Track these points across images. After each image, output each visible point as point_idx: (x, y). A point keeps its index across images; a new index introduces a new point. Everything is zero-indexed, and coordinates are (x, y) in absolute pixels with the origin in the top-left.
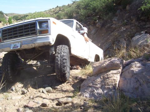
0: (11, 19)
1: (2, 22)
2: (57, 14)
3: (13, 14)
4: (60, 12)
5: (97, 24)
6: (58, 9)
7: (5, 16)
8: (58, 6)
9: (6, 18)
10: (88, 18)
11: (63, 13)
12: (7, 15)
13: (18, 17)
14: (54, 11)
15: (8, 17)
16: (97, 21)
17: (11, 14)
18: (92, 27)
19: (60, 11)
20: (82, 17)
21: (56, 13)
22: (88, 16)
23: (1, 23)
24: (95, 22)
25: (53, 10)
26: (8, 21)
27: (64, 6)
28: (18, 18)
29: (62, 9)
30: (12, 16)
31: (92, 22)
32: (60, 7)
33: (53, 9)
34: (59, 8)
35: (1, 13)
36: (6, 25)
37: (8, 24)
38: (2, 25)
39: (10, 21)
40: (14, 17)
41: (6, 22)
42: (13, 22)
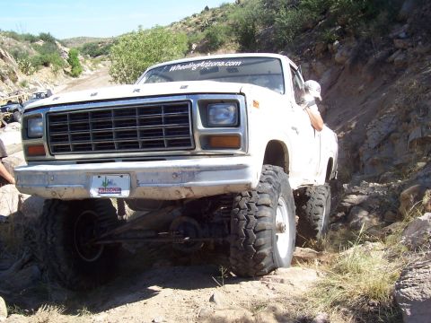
0: (77, 54)
1: (51, 65)
2: (206, 31)
3: (84, 39)
4: (215, 24)
5: (334, 52)
6: (208, 16)
7: (60, 46)
8: (207, 8)
9: (61, 53)
10: (302, 36)
11: (225, 25)
12: (64, 43)
13: (98, 47)
14: (197, 23)
15: (67, 50)
17: (78, 40)
18: (319, 63)
19: (214, 20)
21: (202, 29)
22: (305, 30)
23: (49, 69)
24: (329, 46)
25: (195, 19)
26: (68, 61)
27: (224, 6)
28: (98, 51)
29: (220, 15)
30: (82, 46)
32: (213, 10)
33: (194, 16)
34: (210, 13)
35: (47, 38)
36: (61, 71)
37: (68, 70)
38: (50, 74)
39: (72, 61)
40: (85, 49)
41: (61, 64)
42: (84, 62)
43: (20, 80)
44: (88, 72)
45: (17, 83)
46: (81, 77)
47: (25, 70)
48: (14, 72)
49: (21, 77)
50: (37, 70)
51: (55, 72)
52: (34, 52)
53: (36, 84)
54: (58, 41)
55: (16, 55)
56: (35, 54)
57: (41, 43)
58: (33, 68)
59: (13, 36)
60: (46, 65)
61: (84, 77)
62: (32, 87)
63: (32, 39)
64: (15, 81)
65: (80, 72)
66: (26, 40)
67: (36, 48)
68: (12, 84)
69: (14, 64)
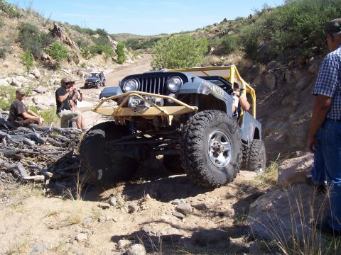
0: (123, 47)
1: (103, 53)
2: (222, 39)
3: (128, 35)
4: (230, 33)
6: (226, 26)
7: (111, 40)
8: (225, 20)
9: (112, 45)
10: (290, 51)
11: (236, 36)
12: (113, 37)
13: (138, 42)
14: (216, 31)
15: (116, 43)
16: (313, 58)
17: (124, 35)
18: (299, 72)
19: (230, 30)
20: (278, 47)
21: (220, 36)
23: (102, 56)
24: (307, 61)
25: (216, 27)
26: (116, 51)
27: (239, 20)
28: (138, 45)
29: (235, 26)
30: (126, 40)
31: (300, 60)
32: (230, 22)
33: (215, 25)
34: (228, 24)
35: (102, 33)
36: (110, 58)
37: (115, 58)
38: (102, 60)
39: (119, 52)
40: (128, 43)
41: (110, 54)
42: (128, 53)
43: (80, 62)
44: (130, 61)
45: (79, 65)
46: (124, 64)
47: (85, 55)
48: (77, 57)
49: (82, 60)
50: (93, 56)
51: (106, 58)
52: (92, 42)
53: (92, 66)
54: (110, 35)
55: (79, 44)
56: (92, 44)
57: (97, 36)
58: (91, 55)
59: (77, 29)
60: (100, 53)
61: (127, 65)
62: (89, 68)
63: (90, 33)
64: (77, 63)
65: (124, 61)
66: (87, 33)
67: (94, 39)
68: (75, 65)
69: (78, 50)
